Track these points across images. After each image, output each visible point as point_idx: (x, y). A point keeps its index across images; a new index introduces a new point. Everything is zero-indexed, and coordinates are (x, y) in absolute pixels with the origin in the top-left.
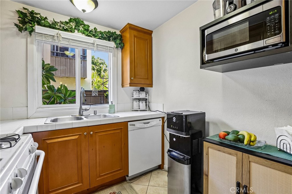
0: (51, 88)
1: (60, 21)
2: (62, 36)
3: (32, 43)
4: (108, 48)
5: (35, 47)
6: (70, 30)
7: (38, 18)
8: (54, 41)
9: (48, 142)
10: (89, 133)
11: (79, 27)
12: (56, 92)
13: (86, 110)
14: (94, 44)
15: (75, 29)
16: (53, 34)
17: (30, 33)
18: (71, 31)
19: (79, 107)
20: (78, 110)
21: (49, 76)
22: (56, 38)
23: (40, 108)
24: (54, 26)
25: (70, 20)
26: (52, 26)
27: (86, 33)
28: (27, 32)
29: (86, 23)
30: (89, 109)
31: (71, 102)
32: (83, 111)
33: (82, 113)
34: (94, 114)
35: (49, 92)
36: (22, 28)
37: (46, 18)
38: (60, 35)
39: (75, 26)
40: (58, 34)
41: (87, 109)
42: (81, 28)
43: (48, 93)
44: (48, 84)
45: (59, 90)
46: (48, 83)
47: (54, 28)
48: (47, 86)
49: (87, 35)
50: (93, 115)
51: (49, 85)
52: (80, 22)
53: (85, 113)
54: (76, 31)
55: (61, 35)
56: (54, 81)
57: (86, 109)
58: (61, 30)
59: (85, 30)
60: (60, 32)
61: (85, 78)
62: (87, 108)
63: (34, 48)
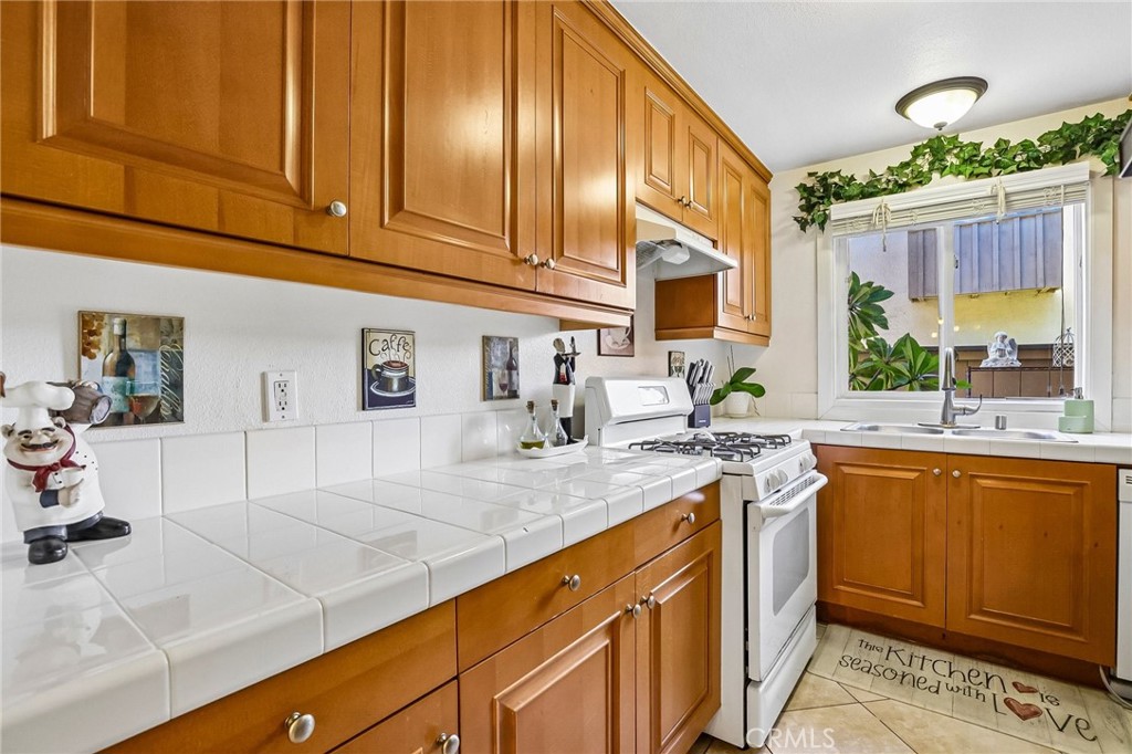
0: (878, 347)
1: (889, 168)
2: (892, 208)
3: (826, 247)
4: (1062, 191)
5: (832, 255)
6: (915, 181)
7: (836, 184)
8: (872, 228)
9: (846, 470)
10: (946, 473)
11: (943, 160)
12: (892, 356)
13: (964, 411)
14: (994, 197)
15: (931, 170)
16: (869, 212)
17: (822, 226)
18: (920, 183)
19: (943, 402)
20: (940, 411)
21: (870, 316)
22: (876, 219)
23: (842, 397)
24: (871, 190)
25: (916, 153)
26: (868, 192)
27: (969, 169)
28: (815, 227)
29: (964, 138)
30: (975, 408)
31: (924, 388)
32: (954, 415)
33: (950, 419)
34: (997, 427)
35: (874, 357)
36: (806, 220)
37: (852, 178)
38: (885, 207)
39: (932, 163)
40: (880, 207)
41: (970, 410)
42: (951, 160)
43: (871, 360)
44: (867, 335)
45: (898, 353)
46: (869, 332)
47: (871, 195)
48: (868, 342)
49: (973, 176)
50: (993, 429)
51: (872, 339)
52: (943, 147)
53: (960, 421)
54: (935, 175)
55: (888, 206)
56: (885, 326)
57: (964, 409)
58: (891, 192)
59: (965, 161)
60: (886, 199)
61: (1053, 290)
62: (968, 406)
63: (830, 256)
